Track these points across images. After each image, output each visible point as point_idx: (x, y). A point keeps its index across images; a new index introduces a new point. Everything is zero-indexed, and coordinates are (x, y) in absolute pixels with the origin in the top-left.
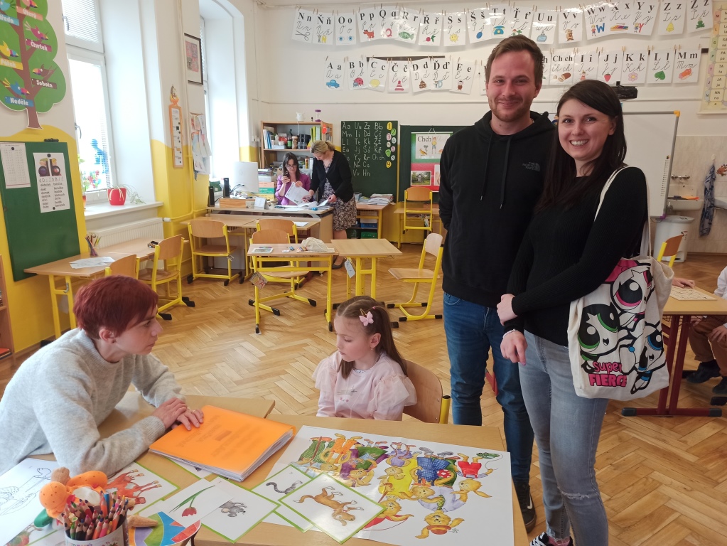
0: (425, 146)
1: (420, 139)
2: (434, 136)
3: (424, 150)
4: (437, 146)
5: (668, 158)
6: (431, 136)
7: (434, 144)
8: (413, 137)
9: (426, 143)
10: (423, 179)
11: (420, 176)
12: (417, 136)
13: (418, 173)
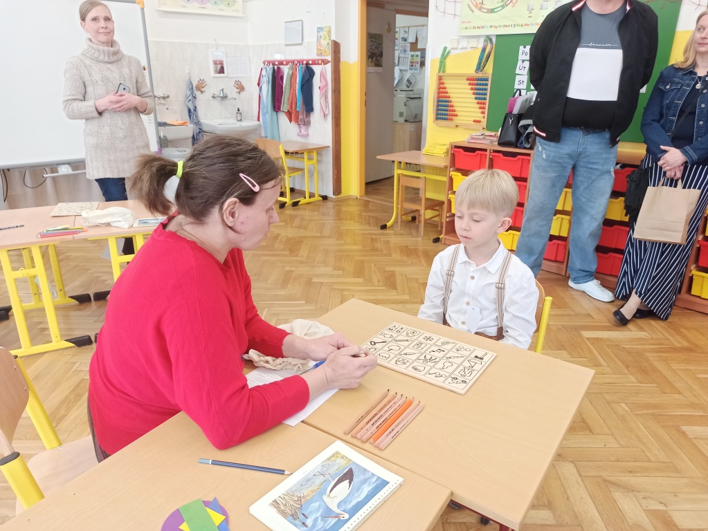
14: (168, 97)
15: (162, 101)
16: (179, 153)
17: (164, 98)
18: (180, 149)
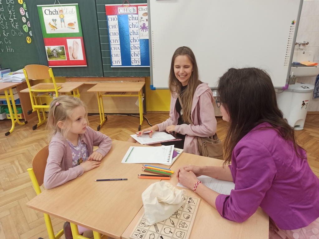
0: (53, 20)
1: (47, 12)
2: (60, 8)
3: (52, 23)
4: (65, 19)
5: (293, 23)
6: (57, 8)
7: (62, 17)
8: (39, 10)
9: (54, 17)
10: (58, 54)
11: (54, 51)
12: (44, 9)
13: (52, 48)
14: (307, 44)
15: (302, 47)
16: (302, 89)
17: (304, 44)
18: (304, 85)
